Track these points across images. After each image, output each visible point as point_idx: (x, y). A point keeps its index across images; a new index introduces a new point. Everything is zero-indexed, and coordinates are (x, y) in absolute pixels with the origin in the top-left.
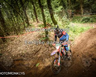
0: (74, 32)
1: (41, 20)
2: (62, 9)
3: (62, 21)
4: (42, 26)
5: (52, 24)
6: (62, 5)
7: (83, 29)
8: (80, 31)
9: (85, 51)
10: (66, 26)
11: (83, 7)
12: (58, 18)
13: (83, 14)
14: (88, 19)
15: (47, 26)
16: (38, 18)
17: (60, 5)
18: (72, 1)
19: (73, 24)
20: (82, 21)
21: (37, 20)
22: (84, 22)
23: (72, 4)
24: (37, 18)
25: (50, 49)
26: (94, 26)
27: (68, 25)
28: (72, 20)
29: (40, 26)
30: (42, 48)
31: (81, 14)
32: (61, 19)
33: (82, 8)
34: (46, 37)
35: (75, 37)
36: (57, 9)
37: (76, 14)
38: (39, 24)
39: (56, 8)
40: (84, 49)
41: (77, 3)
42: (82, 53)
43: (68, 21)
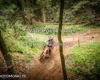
0: (32, 48)
10: (21, 37)
13: (46, 22)
18: (31, 1)
23: (32, 6)
27: (24, 37)
31: (43, 22)
33: (44, 14)
35: (33, 55)
37: (37, 21)
41: (37, 6)
43: (24, 29)
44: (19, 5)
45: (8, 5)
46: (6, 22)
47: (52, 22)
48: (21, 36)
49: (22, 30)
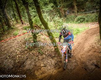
1: (26, 21)
2: (52, 7)
3: (54, 22)
4: (28, 28)
5: (41, 25)
6: (52, 3)
7: (78, 30)
8: (75, 33)
9: (83, 56)
11: (76, 5)
12: (48, 18)
13: (77, 13)
14: (83, 18)
15: (36, 28)
16: (23, 19)
17: (50, 2)
19: (67, 24)
20: (77, 21)
21: (21, 21)
22: (79, 22)
23: (64, 1)
24: (20, 18)
25: (40, 57)
26: (90, 27)
28: (66, 20)
29: (26, 29)
30: (30, 57)
32: (52, 18)
34: (34, 42)
36: (47, 7)
38: (24, 26)
39: (45, 5)
40: (81, 54)
42: (80, 59)
43: (61, 21)
44: (55, 3)
45: (47, 5)
46: (48, 17)
47: (83, 12)
48: (60, 26)
49: (59, 22)
